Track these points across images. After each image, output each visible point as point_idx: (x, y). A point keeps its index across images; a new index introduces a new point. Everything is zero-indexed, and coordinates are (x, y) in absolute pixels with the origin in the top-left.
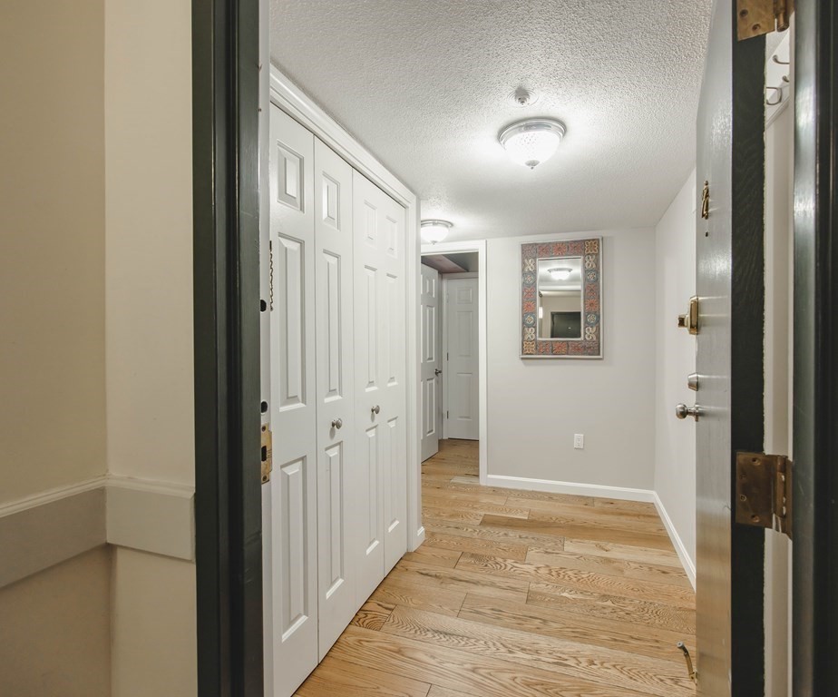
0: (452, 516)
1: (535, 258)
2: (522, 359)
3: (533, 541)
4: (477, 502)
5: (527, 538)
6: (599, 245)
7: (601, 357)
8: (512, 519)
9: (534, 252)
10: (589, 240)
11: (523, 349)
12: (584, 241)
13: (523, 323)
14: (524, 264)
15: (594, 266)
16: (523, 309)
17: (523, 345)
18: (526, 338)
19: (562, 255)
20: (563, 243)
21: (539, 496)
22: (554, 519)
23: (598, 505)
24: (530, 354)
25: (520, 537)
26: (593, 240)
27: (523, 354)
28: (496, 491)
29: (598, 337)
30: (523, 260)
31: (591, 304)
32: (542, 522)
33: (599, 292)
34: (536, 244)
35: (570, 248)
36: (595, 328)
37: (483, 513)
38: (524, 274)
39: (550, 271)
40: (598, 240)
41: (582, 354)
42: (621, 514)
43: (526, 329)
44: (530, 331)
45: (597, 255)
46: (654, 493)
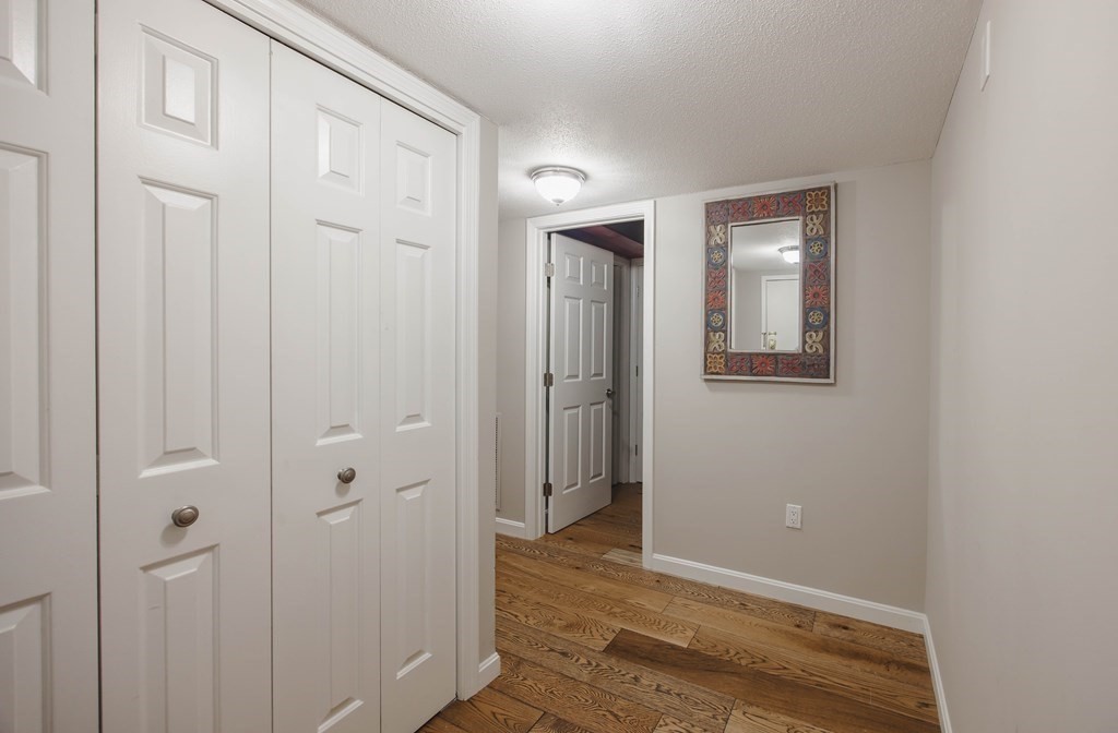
0: (569, 627)
1: (726, 224)
2: (706, 380)
3: (677, 701)
4: (622, 601)
5: (668, 692)
6: (829, 198)
7: (831, 381)
8: (660, 644)
9: (724, 214)
10: (813, 190)
11: (706, 366)
12: (804, 192)
13: (707, 324)
14: (709, 234)
15: (821, 232)
16: (706, 303)
17: (706, 359)
18: (711, 349)
19: (769, 217)
20: (770, 196)
21: (726, 597)
22: (732, 652)
23: (820, 628)
24: (717, 374)
25: (658, 689)
26: (820, 189)
27: (706, 373)
28: (662, 581)
29: (827, 349)
30: (708, 226)
31: (815, 295)
32: (708, 659)
33: (829, 275)
34: (727, 201)
35: (782, 205)
36: (821, 334)
37: (618, 625)
38: (709, 250)
39: (781, 250)
40: (828, 188)
41: (799, 376)
42: (856, 655)
43: (711, 334)
44: (717, 337)
45: (827, 213)
46: (923, 617)
